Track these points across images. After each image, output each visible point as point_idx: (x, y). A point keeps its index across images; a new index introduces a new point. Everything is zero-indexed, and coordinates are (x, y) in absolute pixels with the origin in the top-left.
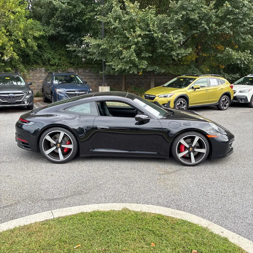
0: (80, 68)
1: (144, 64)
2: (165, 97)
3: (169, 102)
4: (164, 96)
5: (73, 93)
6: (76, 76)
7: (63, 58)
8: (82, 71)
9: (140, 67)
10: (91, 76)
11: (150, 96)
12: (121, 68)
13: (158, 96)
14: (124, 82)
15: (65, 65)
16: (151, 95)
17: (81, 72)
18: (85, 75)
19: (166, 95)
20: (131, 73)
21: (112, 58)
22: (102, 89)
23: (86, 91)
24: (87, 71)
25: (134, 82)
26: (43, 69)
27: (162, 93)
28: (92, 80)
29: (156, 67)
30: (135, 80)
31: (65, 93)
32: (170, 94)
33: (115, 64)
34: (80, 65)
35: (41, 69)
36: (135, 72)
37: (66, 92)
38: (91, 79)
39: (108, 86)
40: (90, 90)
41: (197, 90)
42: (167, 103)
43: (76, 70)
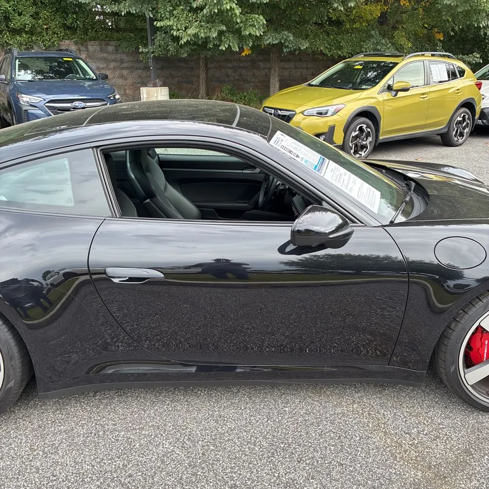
0: (90, 40)
1: (258, 23)
2: (321, 114)
3: (332, 129)
4: (317, 113)
5: (68, 105)
6: (79, 58)
7: (45, 14)
8: (98, 48)
9: (247, 33)
10: (122, 61)
11: (279, 111)
12: (196, 35)
13: (302, 113)
14: (203, 76)
15: (50, 32)
16: (281, 110)
18: (105, 60)
19: (323, 110)
20: (224, 49)
21: (171, 8)
22: (148, 93)
23: (104, 100)
24: (110, 49)
25: (227, 76)
27: (313, 104)
28: (125, 72)
30: (230, 72)
31: (47, 106)
32: (335, 107)
33: (179, 25)
34: (91, 33)
36: (234, 47)
37: (48, 102)
38: (122, 68)
39: (164, 85)
40: (114, 96)
41: (400, 94)
42: (326, 130)
43: (82, 45)
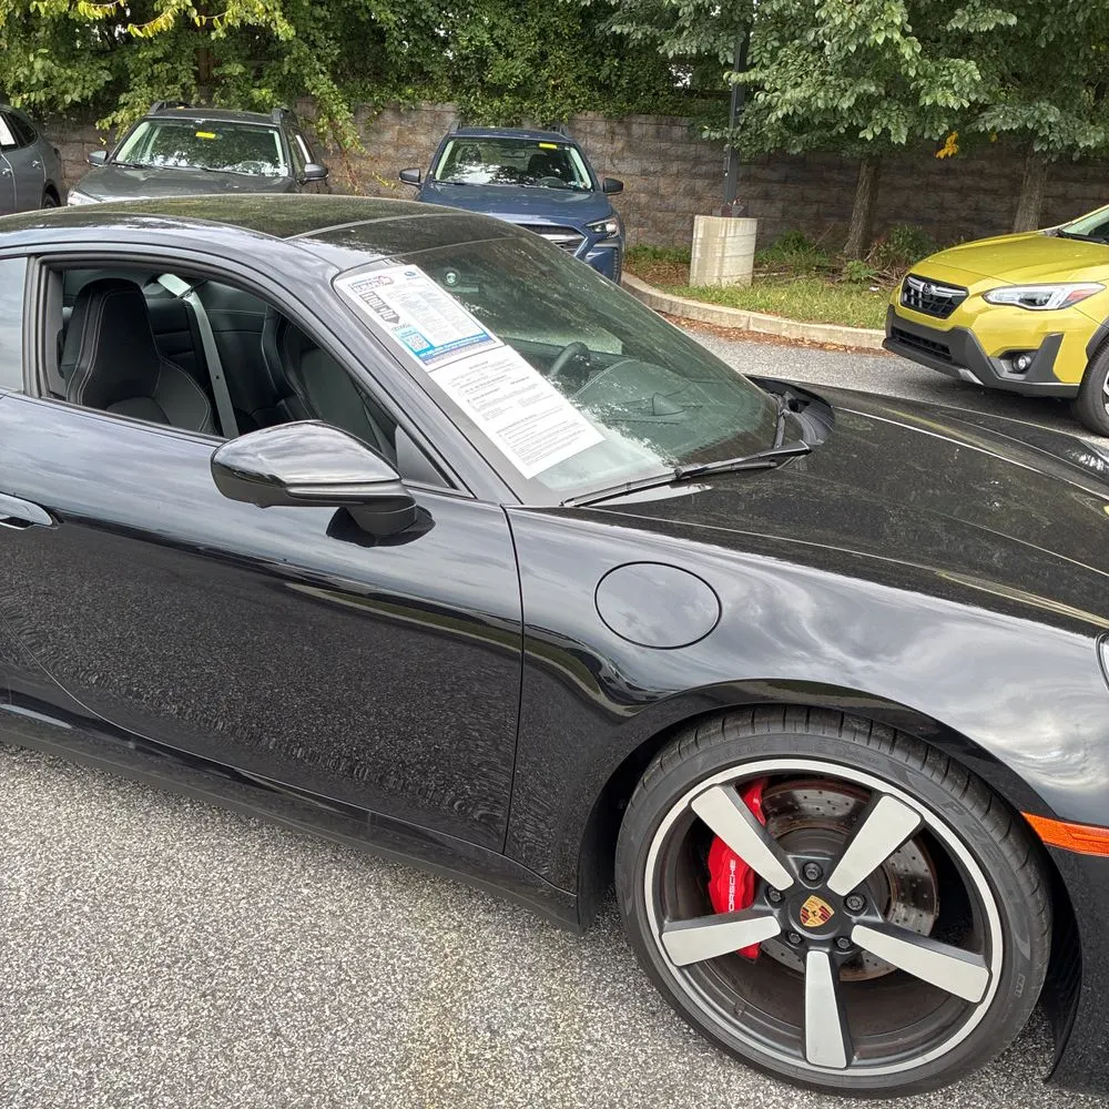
0: (640, 113)
1: (961, 78)
2: (1032, 302)
3: (1053, 342)
4: (1021, 301)
6: (570, 145)
7: (559, 55)
8: (651, 130)
9: (928, 101)
10: (697, 160)
11: (933, 288)
12: (806, 102)
13: (984, 295)
15: (560, 94)
16: (938, 284)
17: (642, 137)
19: (1039, 292)
20: (870, 137)
21: (776, 44)
23: (576, 232)
24: (678, 132)
25: (941, 208)
26: (450, 106)
27: (1014, 276)
28: (700, 184)
29: (1044, 105)
32: (1069, 289)
33: (779, 81)
34: (646, 100)
35: (438, 108)
36: (898, 131)
38: (695, 176)
39: (744, 214)
40: (604, 226)
42: (1036, 344)
43: (621, 122)
